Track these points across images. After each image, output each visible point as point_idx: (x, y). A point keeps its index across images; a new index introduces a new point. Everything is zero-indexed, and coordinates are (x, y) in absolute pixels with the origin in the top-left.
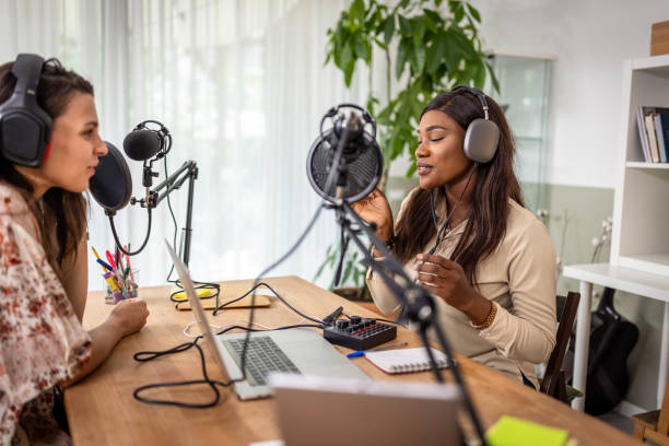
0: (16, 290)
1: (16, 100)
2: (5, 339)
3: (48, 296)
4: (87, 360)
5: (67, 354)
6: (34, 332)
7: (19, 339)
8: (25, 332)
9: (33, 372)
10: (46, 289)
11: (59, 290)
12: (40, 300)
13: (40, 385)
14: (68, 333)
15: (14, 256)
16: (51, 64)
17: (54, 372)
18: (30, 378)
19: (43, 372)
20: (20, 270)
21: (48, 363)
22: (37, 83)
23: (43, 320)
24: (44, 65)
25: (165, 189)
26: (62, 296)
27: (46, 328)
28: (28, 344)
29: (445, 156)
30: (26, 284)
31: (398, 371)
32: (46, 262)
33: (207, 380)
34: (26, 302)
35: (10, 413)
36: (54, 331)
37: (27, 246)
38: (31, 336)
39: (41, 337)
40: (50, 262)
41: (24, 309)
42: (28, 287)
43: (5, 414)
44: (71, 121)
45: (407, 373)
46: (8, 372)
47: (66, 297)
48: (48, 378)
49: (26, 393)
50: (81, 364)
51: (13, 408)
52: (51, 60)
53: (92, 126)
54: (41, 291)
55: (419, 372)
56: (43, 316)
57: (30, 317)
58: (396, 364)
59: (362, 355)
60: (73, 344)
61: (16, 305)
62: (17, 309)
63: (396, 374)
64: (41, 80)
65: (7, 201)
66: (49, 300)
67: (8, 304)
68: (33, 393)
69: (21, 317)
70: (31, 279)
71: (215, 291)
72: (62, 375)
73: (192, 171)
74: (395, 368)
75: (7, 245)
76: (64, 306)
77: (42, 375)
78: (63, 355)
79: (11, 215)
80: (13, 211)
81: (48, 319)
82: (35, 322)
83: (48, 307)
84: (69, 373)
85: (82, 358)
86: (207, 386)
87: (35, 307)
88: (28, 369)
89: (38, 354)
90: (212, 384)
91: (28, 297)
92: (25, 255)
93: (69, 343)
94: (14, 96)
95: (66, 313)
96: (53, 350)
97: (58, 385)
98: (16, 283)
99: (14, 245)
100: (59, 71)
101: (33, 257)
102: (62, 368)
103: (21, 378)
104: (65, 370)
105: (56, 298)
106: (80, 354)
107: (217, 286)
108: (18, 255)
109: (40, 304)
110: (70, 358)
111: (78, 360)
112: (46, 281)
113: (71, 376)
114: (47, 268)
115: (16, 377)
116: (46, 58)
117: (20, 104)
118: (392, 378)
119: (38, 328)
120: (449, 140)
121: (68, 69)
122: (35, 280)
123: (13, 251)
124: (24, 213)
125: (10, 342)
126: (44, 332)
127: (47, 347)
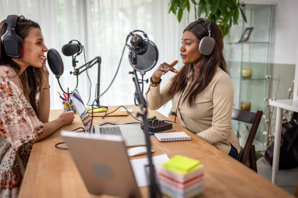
0: (12, 106)
1: (8, 33)
2: (9, 124)
3: (24, 108)
4: (42, 133)
5: (33, 130)
6: (19, 122)
7: (14, 124)
8: (16, 121)
9: (20, 137)
10: (24, 106)
11: (29, 106)
12: (21, 110)
13: (23, 141)
14: (32, 122)
15: (10, 93)
16: (21, 18)
17: (28, 137)
18: (19, 138)
19: (24, 137)
20: (13, 98)
21: (26, 133)
22: (15, 25)
23: (23, 117)
24: (19, 18)
25: (85, 68)
26: (31, 108)
27: (24, 120)
28: (18, 126)
29: (192, 52)
30: (15, 103)
31: (164, 141)
32: (23, 95)
34: (16, 110)
35: (14, 151)
36: (27, 121)
37: (15, 89)
38: (18, 123)
39: (22, 123)
40: (25, 95)
41: (15, 112)
42: (16, 105)
43: (12, 152)
44: (31, 39)
45: (168, 142)
46: (10, 136)
47: (32, 109)
48: (26, 139)
49: (17, 144)
50: (39, 134)
51: (15, 150)
52: (21, 16)
53: (40, 40)
54: (21, 106)
55: (173, 141)
56: (23, 116)
57: (17, 116)
58: (163, 138)
59: (154, 135)
60: (35, 126)
61: (12, 112)
62: (13, 113)
63: (163, 142)
64: (17, 24)
65: (7, 72)
66: (24, 110)
67: (9, 111)
68: (20, 144)
69: (14, 116)
70: (17, 102)
71: (106, 109)
72: (31, 138)
73: (99, 60)
74: (162, 139)
75: (7, 89)
76: (31, 112)
77: (23, 138)
78: (31, 131)
79: (9, 78)
80: (10, 76)
81: (25, 117)
82: (19, 118)
83: (24, 113)
84: (34, 137)
85: (39, 132)
87: (19, 112)
88: (18, 135)
89: (22, 129)
91: (16, 109)
92: (15, 93)
93: (33, 126)
94: (7, 31)
95: (32, 115)
96: (27, 129)
97: (30, 142)
98: (11, 103)
99: (10, 89)
100: (24, 20)
101: (18, 93)
102: (31, 135)
103: (15, 138)
104: (32, 136)
105: (28, 109)
106: (38, 130)
107: (107, 107)
108: (12, 93)
109: (21, 111)
110: (34, 132)
111: (37, 133)
112: (23, 103)
113: (35, 139)
114: (24, 98)
115: (14, 138)
116: (19, 15)
117: (9, 34)
118: (161, 143)
119: (21, 120)
120: (193, 45)
121: (28, 19)
123: (10, 91)
124: (14, 77)
125: (11, 125)
126: (23, 122)
127: (25, 127)
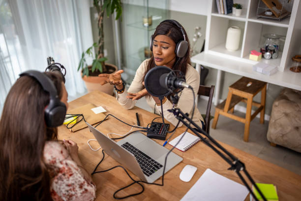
0: (73, 184)
6: (82, 194)
7: (77, 197)
20: (73, 177)
27: (86, 190)
29: (169, 55)
30: (77, 181)
33: (135, 182)
34: (78, 186)
36: (89, 190)
38: (81, 196)
39: (85, 194)
41: (77, 189)
45: (189, 149)
54: (82, 180)
55: (192, 147)
56: (84, 188)
57: (80, 190)
61: (74, 188)
62: (75, 190)
63: (186, 151)
65: (62, 152)
67: (71, 189)
69: (77, 191)
75: (67, 170)
79: (66, 158)
80: (66, 156)
81: (86, 188)
82: (82, 191)
83: (86, 184)
86: (136, 184)
87: (81, 186)
90: (137, 182)
91: (78, 184)
92: (74, 171)
98: (73, 182)
99: (70, 169)
101: (77, 170)
108: (72, 172)
109: (83, 184)
119: (84, 192)
120: (171, 49)
122: (79, 177)
126: (86, 192)
